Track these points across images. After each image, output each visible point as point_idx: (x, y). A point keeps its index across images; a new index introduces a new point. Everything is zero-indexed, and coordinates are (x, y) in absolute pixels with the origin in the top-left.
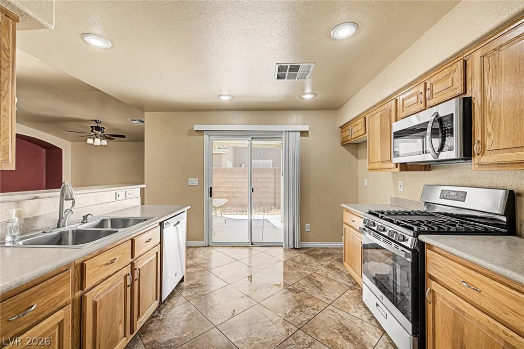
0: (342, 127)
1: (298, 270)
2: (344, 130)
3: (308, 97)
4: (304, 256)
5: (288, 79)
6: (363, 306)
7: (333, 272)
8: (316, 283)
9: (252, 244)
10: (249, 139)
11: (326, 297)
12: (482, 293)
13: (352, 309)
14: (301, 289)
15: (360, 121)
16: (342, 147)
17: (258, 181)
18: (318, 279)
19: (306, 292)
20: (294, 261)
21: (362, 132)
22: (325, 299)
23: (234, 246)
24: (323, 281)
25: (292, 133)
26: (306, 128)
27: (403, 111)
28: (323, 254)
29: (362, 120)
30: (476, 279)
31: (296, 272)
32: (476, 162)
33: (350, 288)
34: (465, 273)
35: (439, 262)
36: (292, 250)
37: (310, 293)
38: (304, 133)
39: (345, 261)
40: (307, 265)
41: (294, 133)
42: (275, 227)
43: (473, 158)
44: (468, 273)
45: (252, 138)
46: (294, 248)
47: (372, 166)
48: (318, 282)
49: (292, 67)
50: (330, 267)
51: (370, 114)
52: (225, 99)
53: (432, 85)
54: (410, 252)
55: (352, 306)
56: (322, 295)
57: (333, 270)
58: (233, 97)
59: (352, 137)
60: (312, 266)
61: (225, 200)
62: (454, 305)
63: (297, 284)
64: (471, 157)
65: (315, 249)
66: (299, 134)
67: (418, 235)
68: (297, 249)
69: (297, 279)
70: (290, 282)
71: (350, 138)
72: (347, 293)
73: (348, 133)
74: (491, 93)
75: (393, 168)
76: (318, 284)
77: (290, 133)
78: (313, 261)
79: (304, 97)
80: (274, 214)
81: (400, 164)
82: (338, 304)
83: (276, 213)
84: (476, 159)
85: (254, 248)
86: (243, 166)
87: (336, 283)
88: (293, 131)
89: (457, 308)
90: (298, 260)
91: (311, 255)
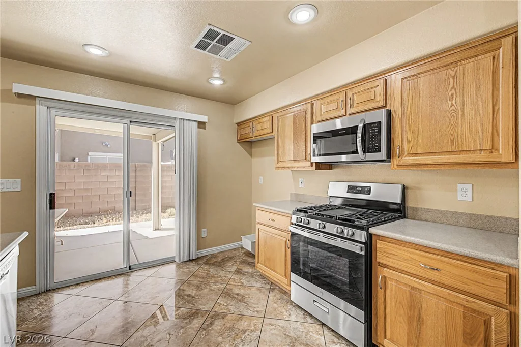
0: (238, 124)
1: (208, 287)
2: (242, 127)
3: (217, 83)
4: (206, 267)
5: (208, 52)
6: (291, 307)
7: (245, 277)
8: (236, 296)
9: (130, 269)
10: (126, 122)
11: (256, 309)
12: (442, 272)
13: (285, 313)
14: (225, 311)
15: (266, 119)
16: (238, 144)
17: (110, 180)
18: (236, 291)
19: (233, 312)
20: (196, 276)
21: (269, 130)
22: (256, 313)
23: (100, 279)
24: (242, 292)
25: (187, 122)
26: (204, 119)
27: (321, 115)
28: (223, 259)
29: (268, 119)
30: (435, 261)
31: (207, 290)
32: (396, 163)
33: (270, 290)
34: (424, 256)
35: (393, 250)
36: (188, 263)
37: (237, 311)
38: (201, 125)
39: (258, 263)
40: (215, 278)
41: (191, 122)
42: (147, 237)
43: (392, 160)
44: (427, 257)
45: (131, 122)
46: (190, 260)
47: (280, 165)
48: (238, 294)
49: (224, 37)
50: (238, 272)
51: (280, 114)
52: (95, 52)
53: (353, 94)
54: (363, 246)
55: (284, 310)
56: (250, 308)
57: (244, 275)
58: (110, 54)
59: (255, 135)
60: (220, 277)
61: (65, 210)
62: (409, 286)
63: (216, 305)
64: (390, 159)
65: (213, 256)
66: (196, 124)
67: (368, 229)
68: (193, 260)
69: (214, 299)
70: (208, 306)
71: (251, 136)
72: (271, 298)
73: (248, 130)
74: (411, 109)
75: (309, 166)
76: (240, 298)
77: (185, 121)
78: (219, 270)
79: (211, 82)
80: (137, 221)
81: (316, 163)
82: (271, 313)
83: (140, 219)
84: (396, 161)
85: (134, 274)
86: (77, 160)
87: (255, 289)
88: (188, 120)
89: (413, 288)
90: (201, 274)
91: (213, 264)
